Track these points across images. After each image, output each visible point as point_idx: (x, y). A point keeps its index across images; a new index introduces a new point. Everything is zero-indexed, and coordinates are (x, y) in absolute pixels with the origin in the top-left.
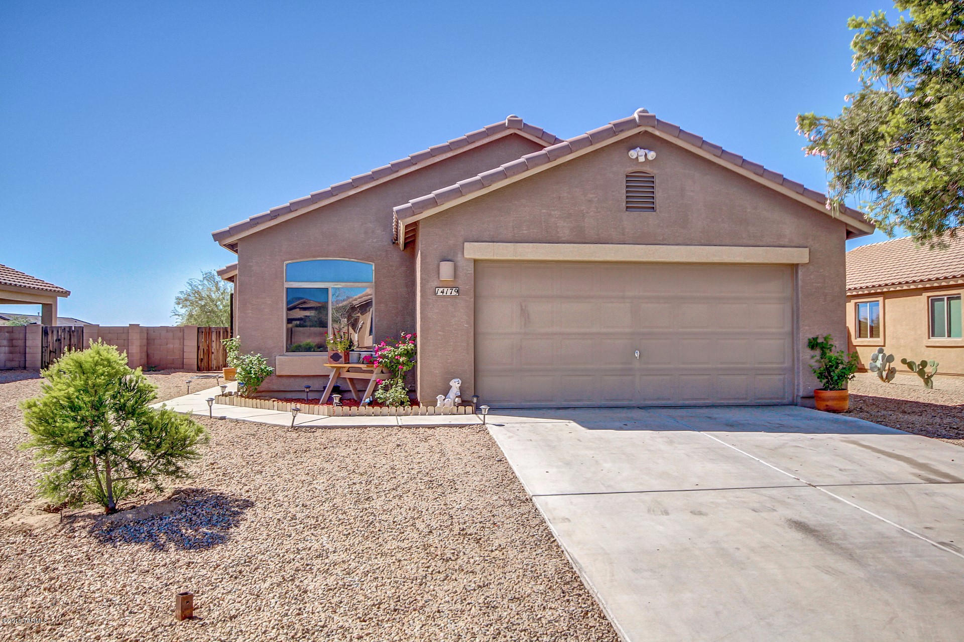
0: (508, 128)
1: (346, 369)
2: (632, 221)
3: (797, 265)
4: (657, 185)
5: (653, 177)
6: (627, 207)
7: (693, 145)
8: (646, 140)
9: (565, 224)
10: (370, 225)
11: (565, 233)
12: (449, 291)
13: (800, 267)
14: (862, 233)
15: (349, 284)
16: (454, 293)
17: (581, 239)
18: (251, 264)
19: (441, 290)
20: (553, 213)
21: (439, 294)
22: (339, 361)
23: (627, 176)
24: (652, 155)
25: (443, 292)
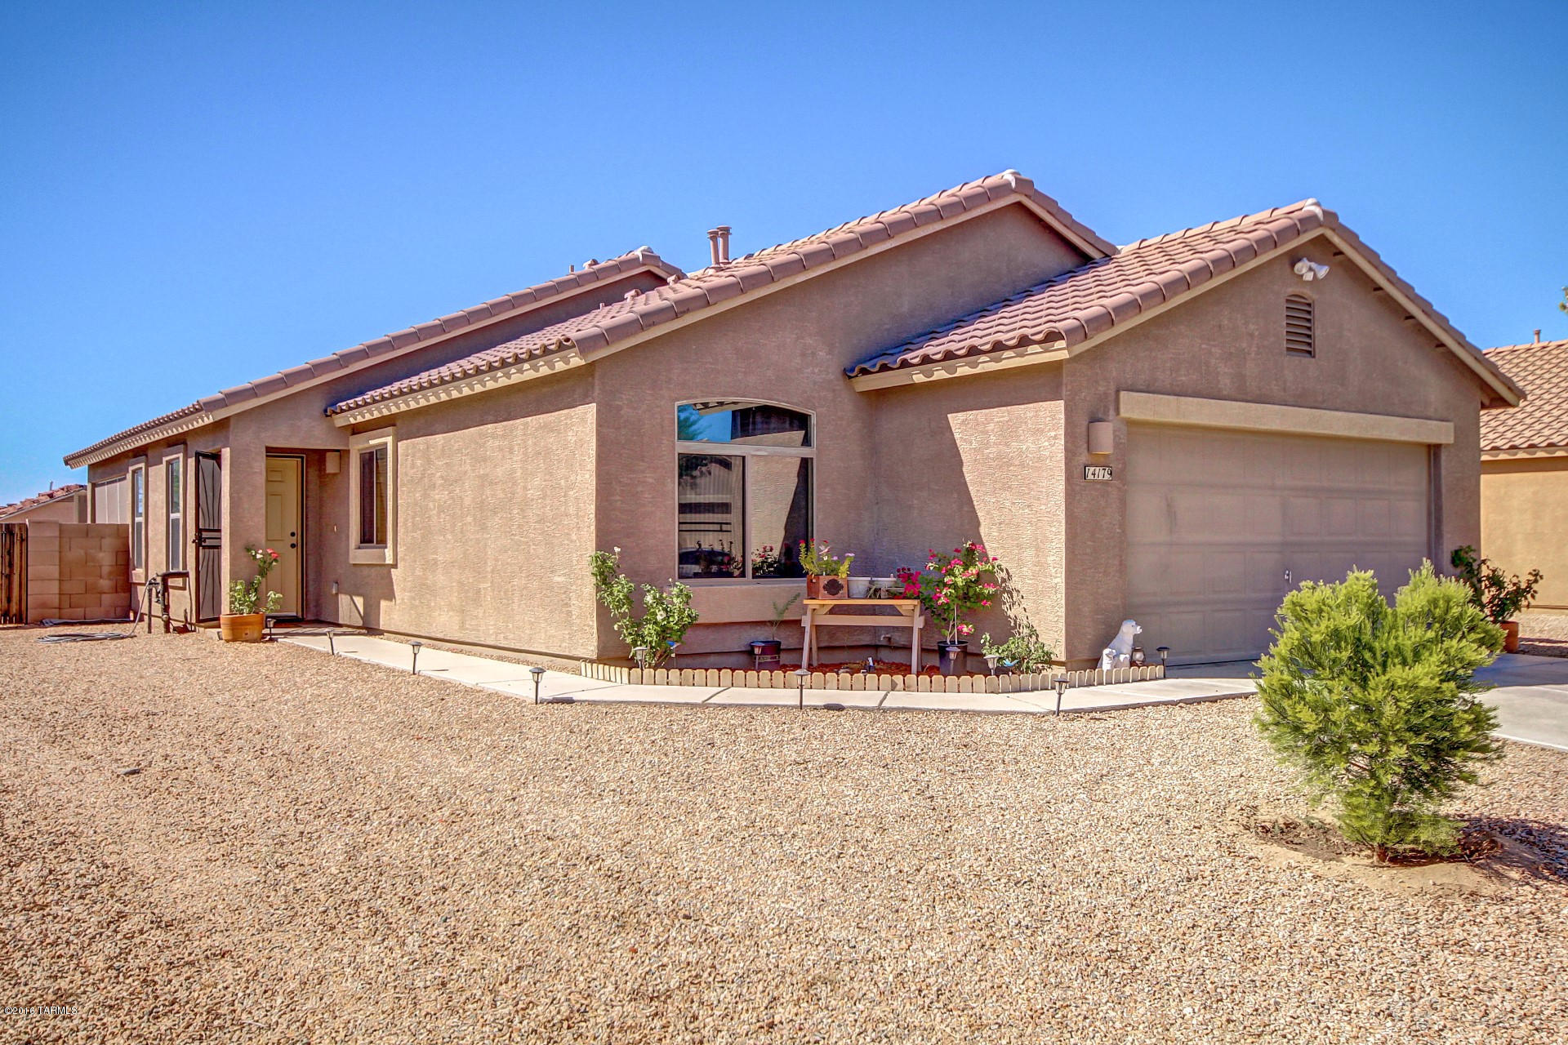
0: (1014, 191)
1: (827, 609)
2: (1294, 367)
3: (1438, 446)
4: (1317, 317)
5: (1309, 305)
6: (1288, 349)
7: (1369, 262)
8: (1323, 249)
9: (1226, 370)
10: (809, 341)
11: (1226, 383)
12: (1102, 472)
13: (1443, 450)
14: (1504, 403)
15: (778, 449)
16: (1107, 477)
17: (1242, 395)
18: (620, 403)
19: (1092, 469)
20: (1213, 350)
21: (1090, 477)
22: (839, 595)
23: (1288, 301)
24: (1323, 272)
25: (1094, 474)
